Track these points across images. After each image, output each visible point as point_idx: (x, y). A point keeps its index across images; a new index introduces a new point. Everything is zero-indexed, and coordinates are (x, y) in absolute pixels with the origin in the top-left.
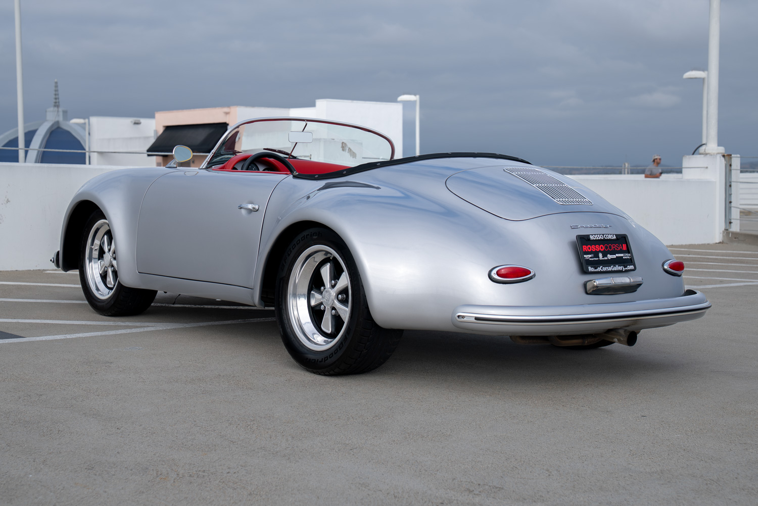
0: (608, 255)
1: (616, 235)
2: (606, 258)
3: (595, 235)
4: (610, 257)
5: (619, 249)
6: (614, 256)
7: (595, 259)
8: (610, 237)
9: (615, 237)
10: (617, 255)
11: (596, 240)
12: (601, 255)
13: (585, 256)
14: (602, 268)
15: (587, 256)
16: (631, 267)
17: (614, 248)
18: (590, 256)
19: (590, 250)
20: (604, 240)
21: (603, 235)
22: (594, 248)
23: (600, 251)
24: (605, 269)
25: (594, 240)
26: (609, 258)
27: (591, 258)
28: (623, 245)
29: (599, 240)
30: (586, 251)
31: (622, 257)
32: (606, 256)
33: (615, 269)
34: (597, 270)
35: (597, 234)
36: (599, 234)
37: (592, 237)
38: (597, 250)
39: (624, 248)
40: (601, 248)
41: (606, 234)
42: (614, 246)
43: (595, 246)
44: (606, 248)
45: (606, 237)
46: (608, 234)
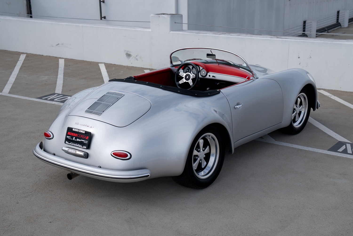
0: (78, 139)
1: (85, 131)
2: (76, 140)
4: (78, 140)
5: (84, 138)
6: (80, 140)
7: (71, 139)
8: (82, 132)
9: (84, 132)
10: (82, 140)
12: (74, 138)
13: (67, 136)
15: (68, 137)
16: (85, 147)
17: (82, 137)
18: (69, 137)
19: (70, 135)
20: (78, 132)
21: (79, 130)
22: (72, 134)
23: (75, 136)
24: (73, 144)
25: (74, 131)
26: (77, 140)
27: (69, 138)
28: (87, 137)
29: (76, 131)
30: (69, 134)
31: (84, 142)
32: (77, 139)
33: (77, 145)
34: (69, 144)
35: (76, 129)
36: (77, 129)
37: (73, 130)
38: (74, 136)
39: (86, 139)
40: (76, 135)
41: (80, 130)
42: (82, 136)
43: (73, 133)
44: (78, 136)
45: (79, 131)
46: (81, 130)
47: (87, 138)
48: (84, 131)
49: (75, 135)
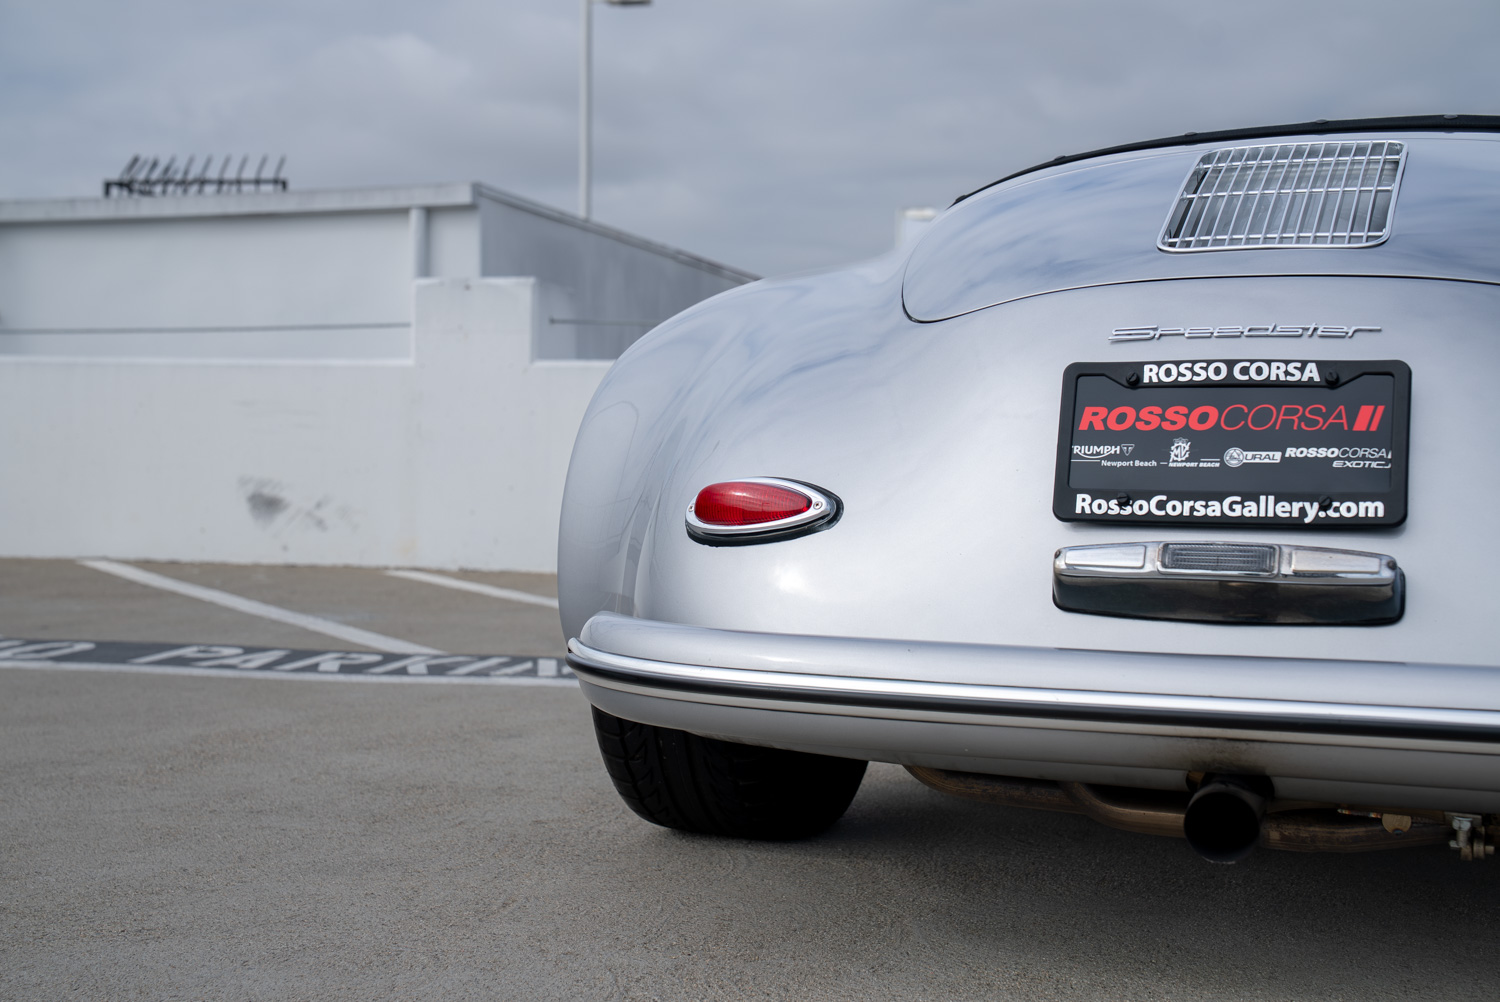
1: (1320, 364)
2: (1207, 464)
3: (1178, 363)
4: (1236, 457)
7: (1137, 463)
8: (1276, 372)
9: (1312, 373)
10: (1291, 452)
11: (1175, 385)
14: (1161, 505)
16: (1374, 509)
18: (1107, 450)
20: (1229, 384)
21: (1231, 364)
22: (1150, 417)
23: (1186, 433)
24: (1178, 508)
25: (1161, 385)
26: (1234, 463)
27: (1110, 458)
28: (1365, 411)
29: (1191, 385)
31: (1328, 461)
32: (1220, 455)
33: (1251, 510)
34: (1128, 511)
35: (1194, 362)
36: (1209, 362)
37: (1149, 374)
38: (1166, 426)
39: (1360, 425)
40: (1203, 418)
41: (1252, 362)
42: (1288, 412)
43: (1157, 410)
44: (1233, 418)
45: (1245, 371)
46: (1269, 362)
47: (1368, 417)
48: (1312, 367)
49: (1177, 416)
